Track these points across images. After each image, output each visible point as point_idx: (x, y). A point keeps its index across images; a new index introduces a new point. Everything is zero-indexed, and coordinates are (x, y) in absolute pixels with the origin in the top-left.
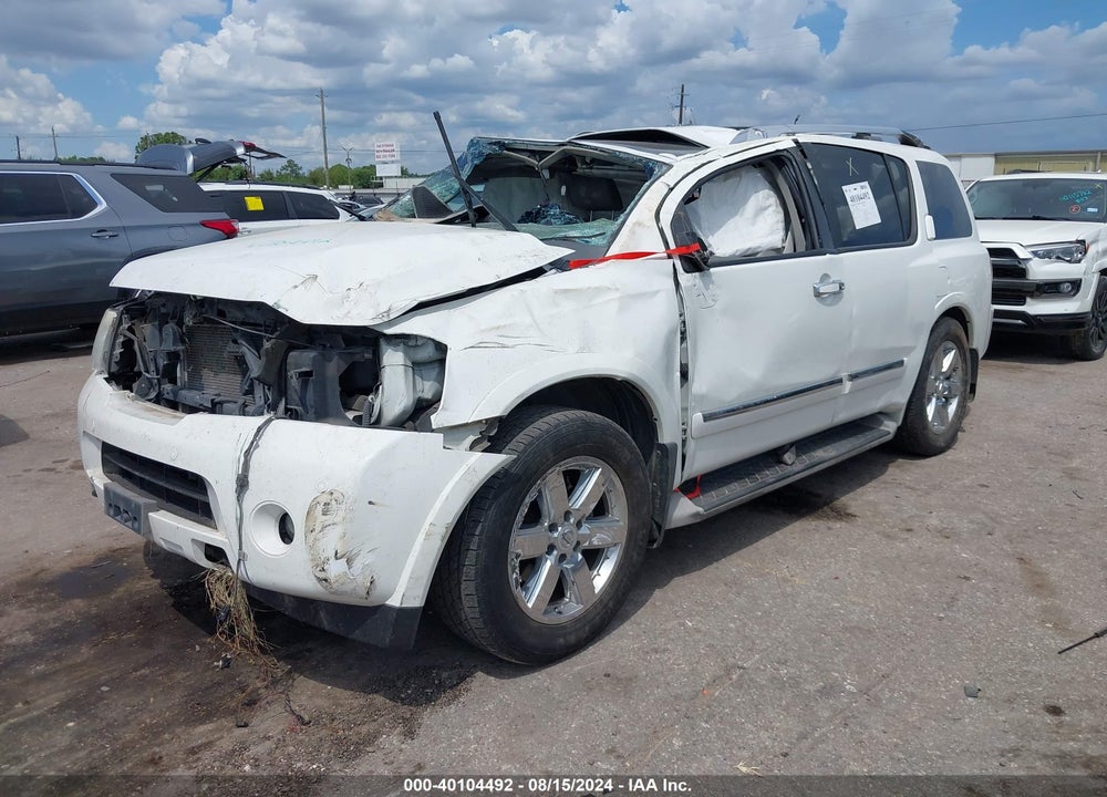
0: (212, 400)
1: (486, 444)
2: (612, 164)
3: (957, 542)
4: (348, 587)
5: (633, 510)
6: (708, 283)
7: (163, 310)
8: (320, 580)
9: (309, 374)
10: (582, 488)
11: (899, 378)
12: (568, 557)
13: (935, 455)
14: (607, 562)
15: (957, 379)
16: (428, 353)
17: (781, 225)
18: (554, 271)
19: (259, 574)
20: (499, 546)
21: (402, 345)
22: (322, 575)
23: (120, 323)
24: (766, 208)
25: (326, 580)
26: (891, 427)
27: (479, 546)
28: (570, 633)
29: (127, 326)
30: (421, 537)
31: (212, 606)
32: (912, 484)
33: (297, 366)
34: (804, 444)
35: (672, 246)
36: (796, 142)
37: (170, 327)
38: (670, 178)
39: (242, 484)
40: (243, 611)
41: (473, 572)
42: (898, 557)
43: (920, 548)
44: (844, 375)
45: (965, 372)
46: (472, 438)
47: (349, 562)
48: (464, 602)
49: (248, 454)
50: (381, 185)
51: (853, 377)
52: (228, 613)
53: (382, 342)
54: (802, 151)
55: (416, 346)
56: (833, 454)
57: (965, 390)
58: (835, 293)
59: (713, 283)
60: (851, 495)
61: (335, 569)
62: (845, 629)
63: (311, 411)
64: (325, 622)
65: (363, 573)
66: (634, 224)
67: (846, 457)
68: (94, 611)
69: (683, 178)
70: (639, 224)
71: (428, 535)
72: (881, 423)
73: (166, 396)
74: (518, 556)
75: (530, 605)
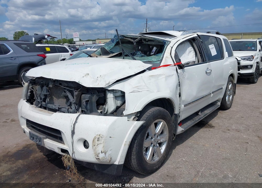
0: (58, 108)
1: (137, 118)
2: (154, 41)
3: (242, 133)
4: (105, 160)
5: (170, 132)
6: (184, 71)
7: (41, 83)
8: (97, 159)
9: (88, 101)
10: (158, 127)
11: (221, 92)
12: (155, 146)
13: (228, 109)
14: (164, 145)
15: (231, 91)
16: (119, 94)
17: (195, 55)
18: (148, 70)
19: (78, 157)
20: (141, 145)
21: (112, 92)
22: (98, 157)
23: (29, 86)
24: (191, 51)
25: (99, 159)
26: (219, 104)
27: (136, 146)
28: (157, 165)
29: (31, 87)
30: (123, 146)
31: (65, 165)
32: (225, 117)
33: (84, 99)
34: (203, 110)
35: (175, 63)
36: (198, 35)
37: (45, 88)
38: (171, 45)
39: (73, 133)
40: (73, 167)
41: (135, 153)
42: (229, 137)
43: (233, 135)
44: (211, 92)
45: (233, 89)
46: (133, 117)
47: (105, 154)
48: (132, 161)
49: (74, 124)
50: (75, 43)
51: (213, 93)
52: (70, 168)
53: (107, 92)
54: (199, 37)
55: (116, 92)
56: (209, 112)
57: (233, 93)
58: (210, 72)
59: (185, 72)
60: (211, 121)
61: (101, 156)
62: (223, 159)
63: (89, 111)
64: (96, 168)
65: (109, 156)
66: (166, 57)
67: (212, 112)
68: (25, 163)
69: (174, 45)
70: (167, 57)
71: (125, 145)
72: (217, 103)
73: (43, 106)
74: (145, 147)
75: (148, 159)
